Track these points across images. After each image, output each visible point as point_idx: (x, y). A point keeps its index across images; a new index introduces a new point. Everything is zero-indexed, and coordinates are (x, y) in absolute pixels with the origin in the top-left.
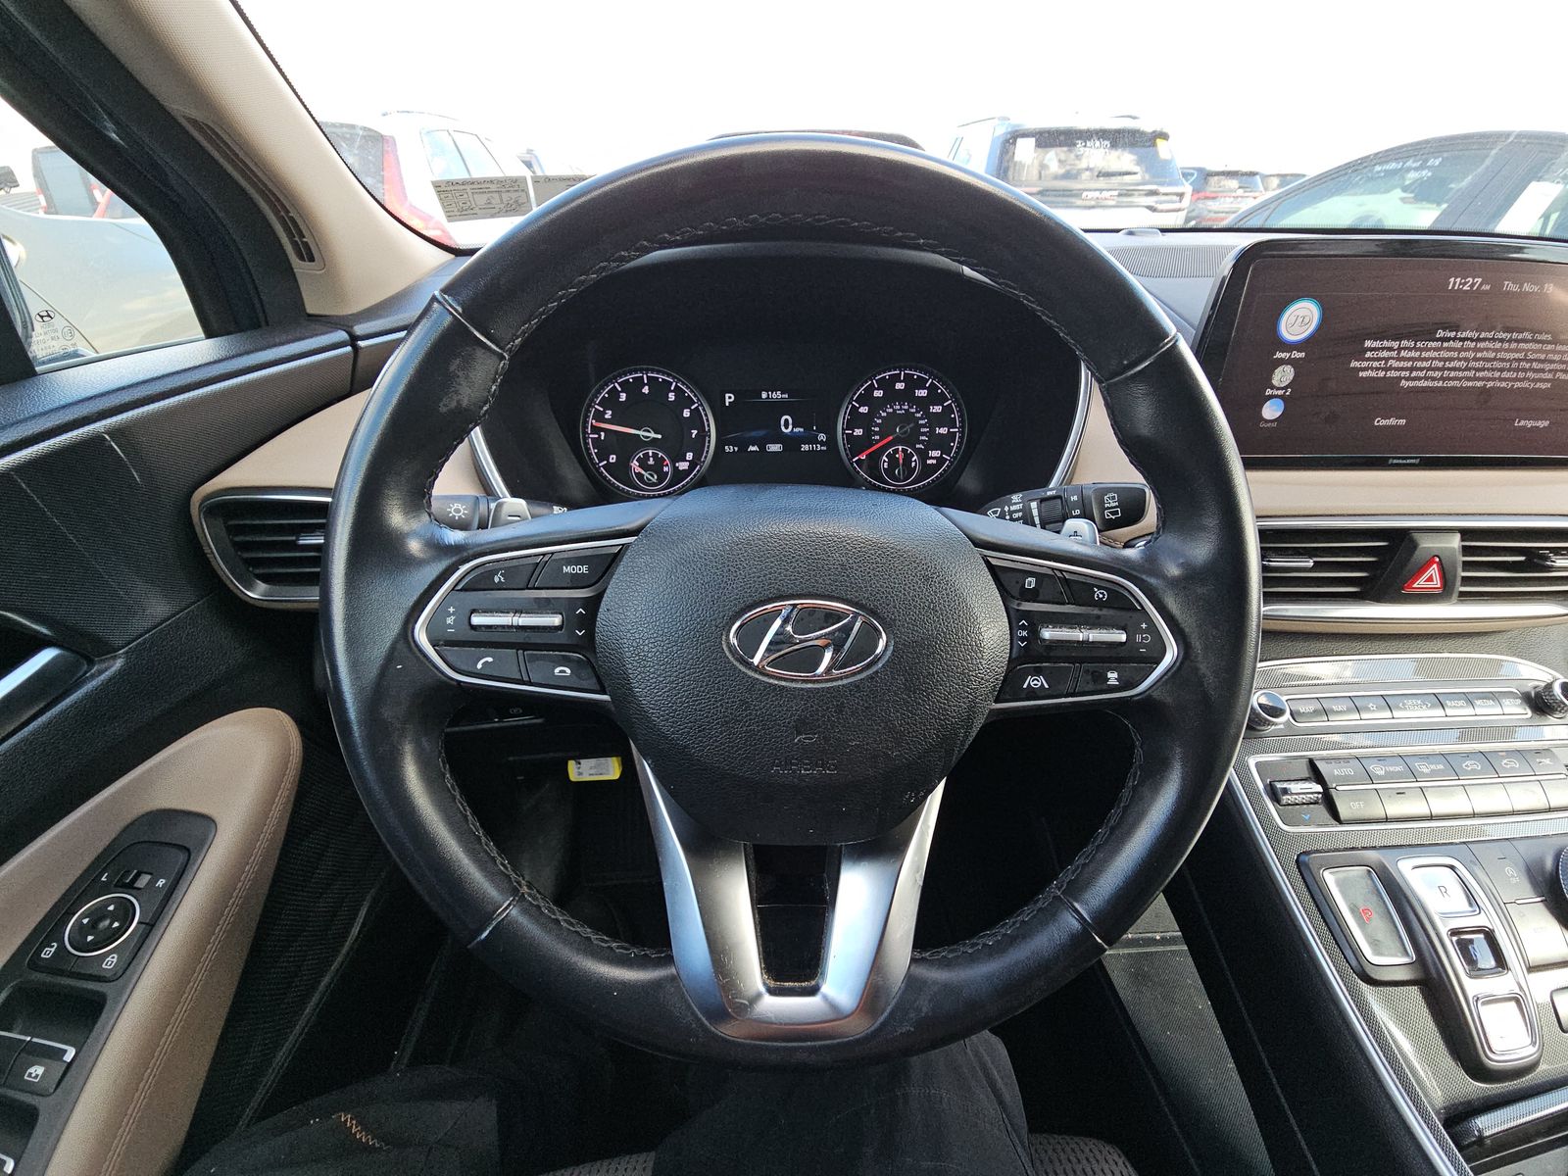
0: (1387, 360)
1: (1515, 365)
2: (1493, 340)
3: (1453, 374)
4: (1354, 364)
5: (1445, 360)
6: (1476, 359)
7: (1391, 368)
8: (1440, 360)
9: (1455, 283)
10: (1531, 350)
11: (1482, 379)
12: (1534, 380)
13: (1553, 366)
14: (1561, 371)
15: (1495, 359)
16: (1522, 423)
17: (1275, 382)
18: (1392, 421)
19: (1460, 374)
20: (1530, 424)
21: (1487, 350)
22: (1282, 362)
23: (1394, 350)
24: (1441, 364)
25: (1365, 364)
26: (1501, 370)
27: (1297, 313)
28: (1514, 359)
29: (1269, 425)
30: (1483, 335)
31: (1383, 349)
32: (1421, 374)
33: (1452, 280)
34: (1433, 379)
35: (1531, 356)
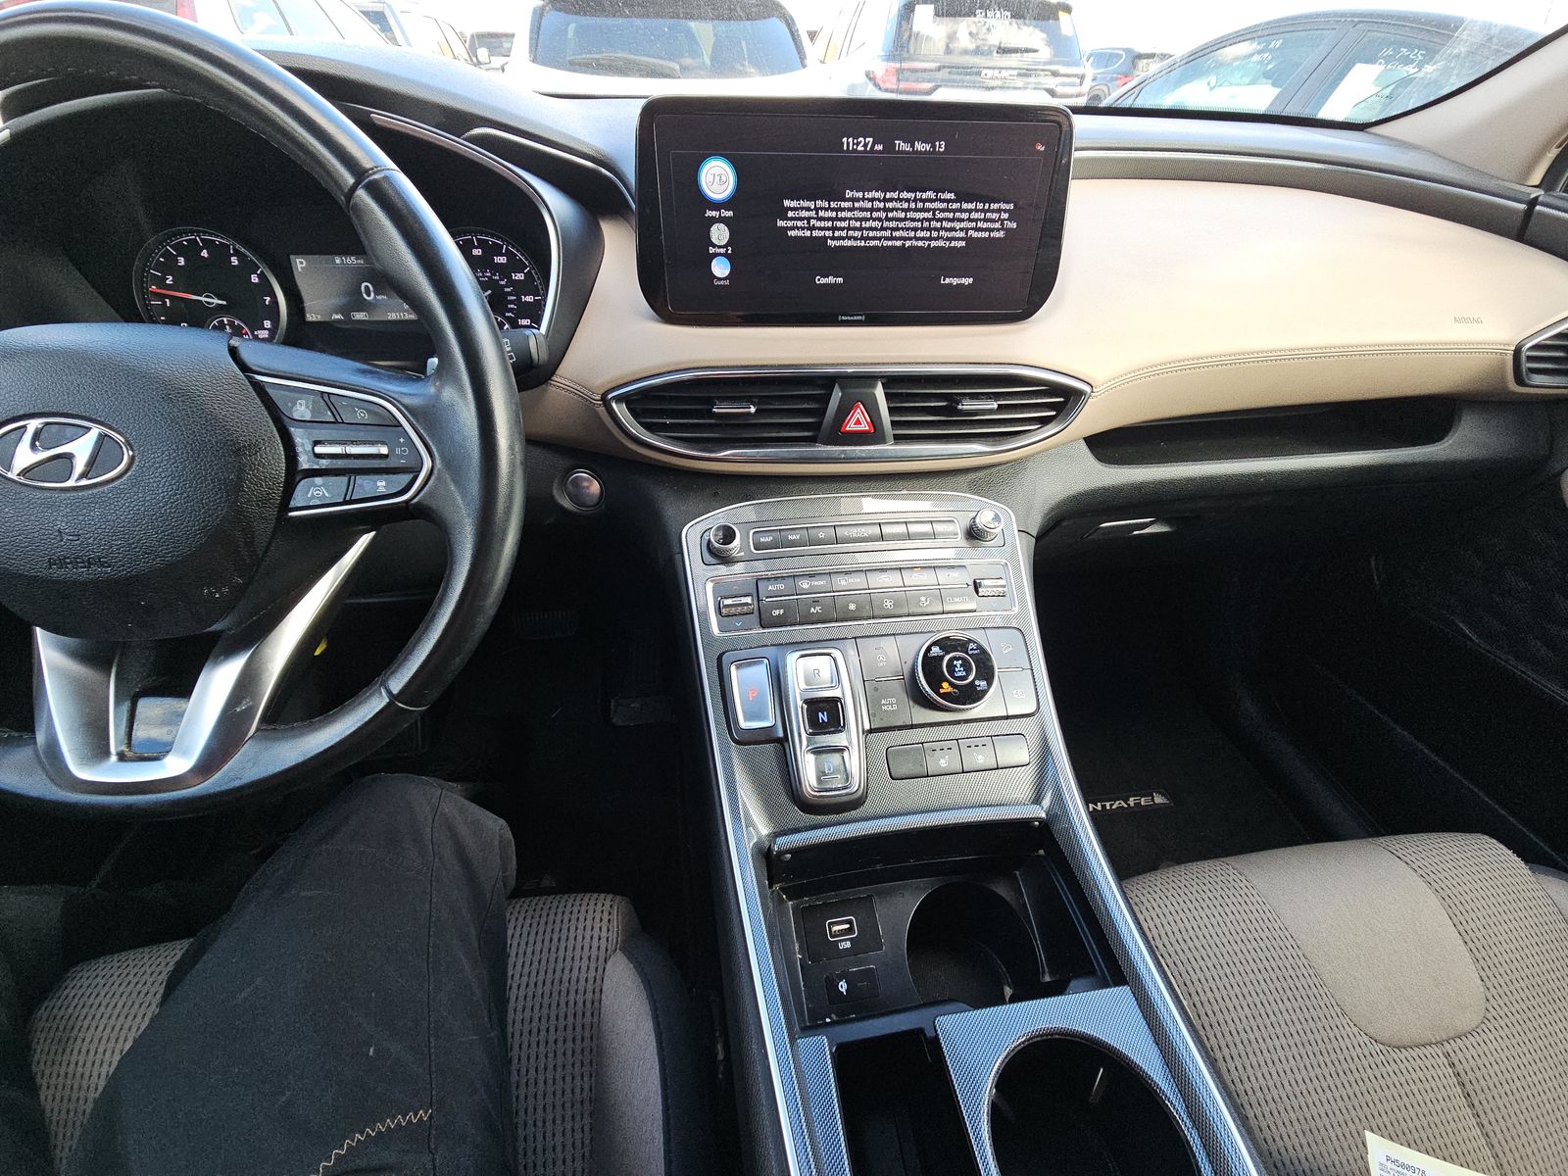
0: (808, 219)
1: (926, 224)
2: (899, 200)
3: (871, 234)
4: (781, 223)
5: (861, 220)
6: (888, 219)
7: (813, 228)
8: (857, 219)
9: (848, 144)
10: (938, 209)
11: (900, 238)
12: (948, 239)
13: (963, 225)
14: (972, 229)
15: (905, 219)
16: (947, 281)
17: (714, 240)
18: (831, 280)
19: (879, 234)
20: (955, 281)
21: (897, 210)
22: (713, 221)
23: (812, 210)
24: (858, 224)
25: (790, 224)
26: (915, 229)
27: (713, 171)
28: (924, 218)
29: (722, 282)
30: (888, 195)
31: (802, 209)
32: (843, 234)
33: (845, 140)
34: (856, 239)
35: (939, 215)
